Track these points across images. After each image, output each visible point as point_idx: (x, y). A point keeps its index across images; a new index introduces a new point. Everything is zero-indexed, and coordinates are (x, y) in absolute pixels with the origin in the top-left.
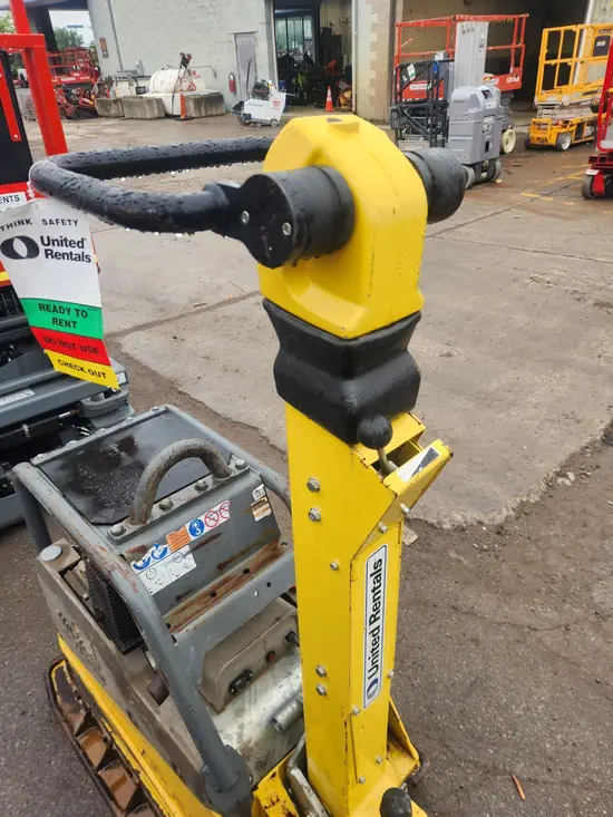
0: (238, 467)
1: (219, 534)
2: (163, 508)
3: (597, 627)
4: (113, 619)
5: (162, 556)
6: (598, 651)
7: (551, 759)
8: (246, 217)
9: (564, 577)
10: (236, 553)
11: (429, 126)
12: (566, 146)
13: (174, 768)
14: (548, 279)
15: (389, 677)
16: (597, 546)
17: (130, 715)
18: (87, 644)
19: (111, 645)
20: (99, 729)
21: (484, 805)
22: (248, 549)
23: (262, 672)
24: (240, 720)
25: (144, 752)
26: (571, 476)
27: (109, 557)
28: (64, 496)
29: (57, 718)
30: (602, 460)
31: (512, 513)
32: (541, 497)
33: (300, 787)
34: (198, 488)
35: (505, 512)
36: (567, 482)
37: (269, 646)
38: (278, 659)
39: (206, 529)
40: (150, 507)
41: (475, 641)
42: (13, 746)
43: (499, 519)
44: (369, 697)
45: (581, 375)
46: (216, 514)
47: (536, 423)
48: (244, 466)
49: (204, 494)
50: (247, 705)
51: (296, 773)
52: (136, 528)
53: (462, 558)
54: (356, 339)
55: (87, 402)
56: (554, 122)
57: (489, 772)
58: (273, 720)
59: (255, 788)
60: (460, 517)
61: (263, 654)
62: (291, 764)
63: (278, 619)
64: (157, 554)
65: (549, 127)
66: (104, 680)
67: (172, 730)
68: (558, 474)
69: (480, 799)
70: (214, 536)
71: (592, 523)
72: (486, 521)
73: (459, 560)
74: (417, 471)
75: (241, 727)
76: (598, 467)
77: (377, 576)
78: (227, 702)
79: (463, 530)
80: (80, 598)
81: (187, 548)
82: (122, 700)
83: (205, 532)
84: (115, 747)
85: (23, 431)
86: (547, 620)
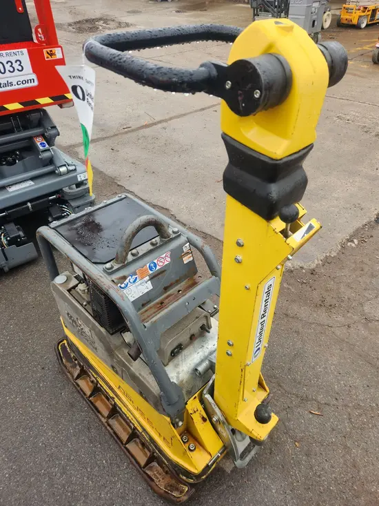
0: (173, 232)
1: (165, 271)
2: (133, 255)
3: (366, 326)
4: (106, 316)
5: (134, 281)
6: (365, 338)
7: (337, 393)
8: (228, 85)
9: (349, 299)
10: (174, 281)
11: (276, 7)
12: (363, 26)
13: (141, 394)
14: (348, 118)
15: (265, 347)
16: (368, 282)
17: (113, 367)
18: (87, 330)
19: (103, 330)
20: (89, 376)
21: (301, 416)
22: (180, 279)
23: (187, 346)
24: (177, 370)
25: (119, 387)
26: (356, 241)
27: (105, 282)
28: (73, 246)
29: (63, 371)
30: (374, 233)
31: (320, 262)
32: (338, 254)
33: (210, 403)
34: (152, 244)
35: (316, 262)
36: (353, 245)
37: (192, 332)
38: (196, 339)
40: (127, 254)
41: (298, 332)
42: (39, 386)
43: (313, 266)
44: (255, 357)
45: (365, 181)
46: (163, 259)
47: (337, 210)
48: (178, 232)
49: (156, 248)
50: (181, 362)
51: (208, 397)
52: (120, 265)
53: (290, 287)
54: (281, 159)
55: (66, 190)
56: (357, 8)
57: (304, 399)
58: (196, 370)
59: (186, 404)
60: (290, 265)
61: (189, 336)
62: (205, 392)
63: (197, 318)
64: (132, 280)
65: (354, 11)
66: (96, 349)
67: (140, 374)
68: (348, 240)
69: (299, 413)
70: (162, 272)
71: (366, 269)
72: (305, 267)
73: (289, 289)
74: (304, 236)
75: (178, 373)
76: (372, 236)
77: (268, 293)
78: (170, 361)
79: (292, 271)
80: (82, 305)
81: (148, 278)
82: (108, 359)
83: (157, 268)
84: (99, 385)
85: (28, 207)
86: (337, 321)
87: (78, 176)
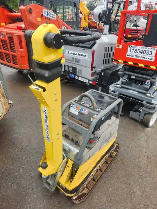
1: (84, 115)
22: (86, 123)
23: (70, 140)
39: (83, 112)
46: (86, 111)
61: (72, 138)
64: (75, 107)
81: (78, 111)
85: (130, 99)
87: (153, 101)
